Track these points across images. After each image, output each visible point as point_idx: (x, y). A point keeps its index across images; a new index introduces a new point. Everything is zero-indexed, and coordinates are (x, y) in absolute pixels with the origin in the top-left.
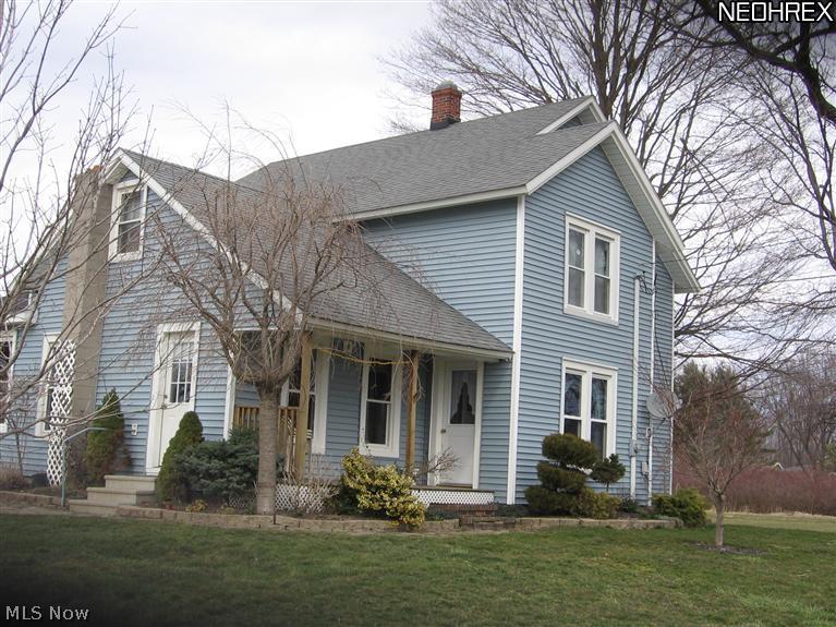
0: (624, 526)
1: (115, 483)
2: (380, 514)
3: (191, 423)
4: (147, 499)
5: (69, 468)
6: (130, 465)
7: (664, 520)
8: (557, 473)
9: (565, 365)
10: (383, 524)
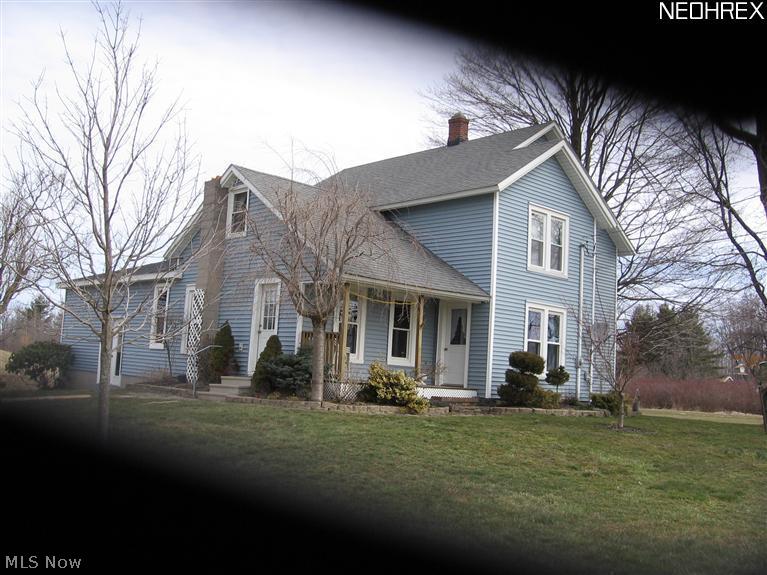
0: (564, 414)
1: (227, 381)
2: (393, 402)
3: (274, 343)
4: (245, 391)
5: (200, 372)
6: (238, 369)
7: (597, 412)
8: (518, 377)
9: (528, 305)
10: (394, 408)
